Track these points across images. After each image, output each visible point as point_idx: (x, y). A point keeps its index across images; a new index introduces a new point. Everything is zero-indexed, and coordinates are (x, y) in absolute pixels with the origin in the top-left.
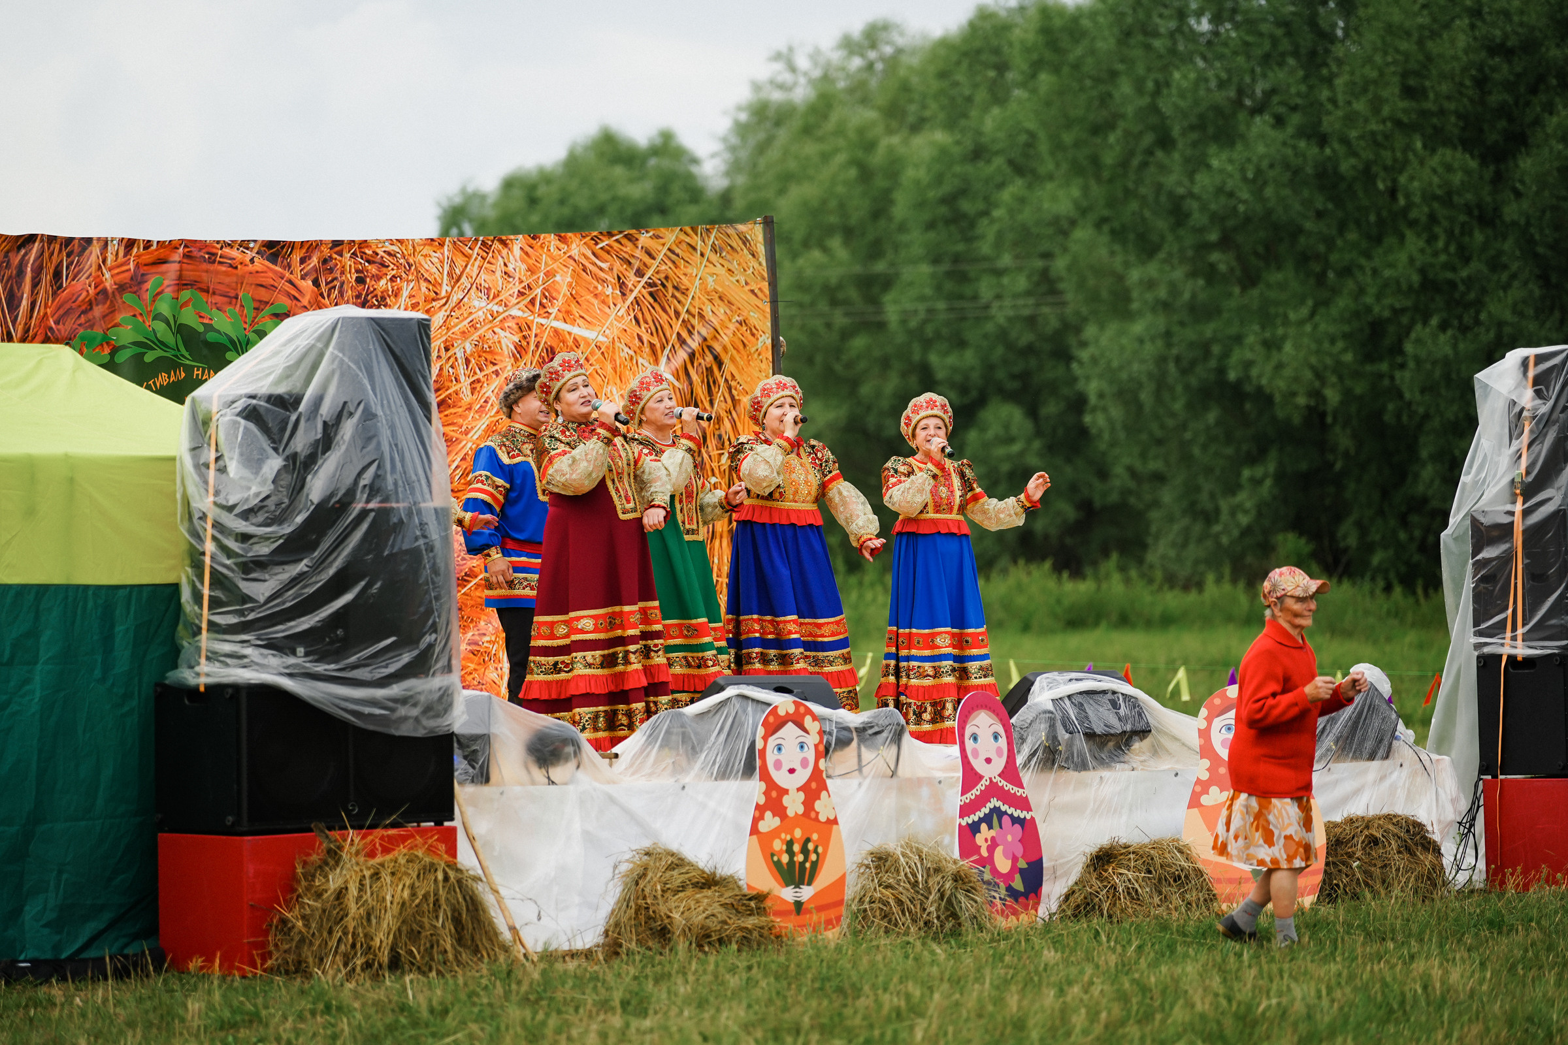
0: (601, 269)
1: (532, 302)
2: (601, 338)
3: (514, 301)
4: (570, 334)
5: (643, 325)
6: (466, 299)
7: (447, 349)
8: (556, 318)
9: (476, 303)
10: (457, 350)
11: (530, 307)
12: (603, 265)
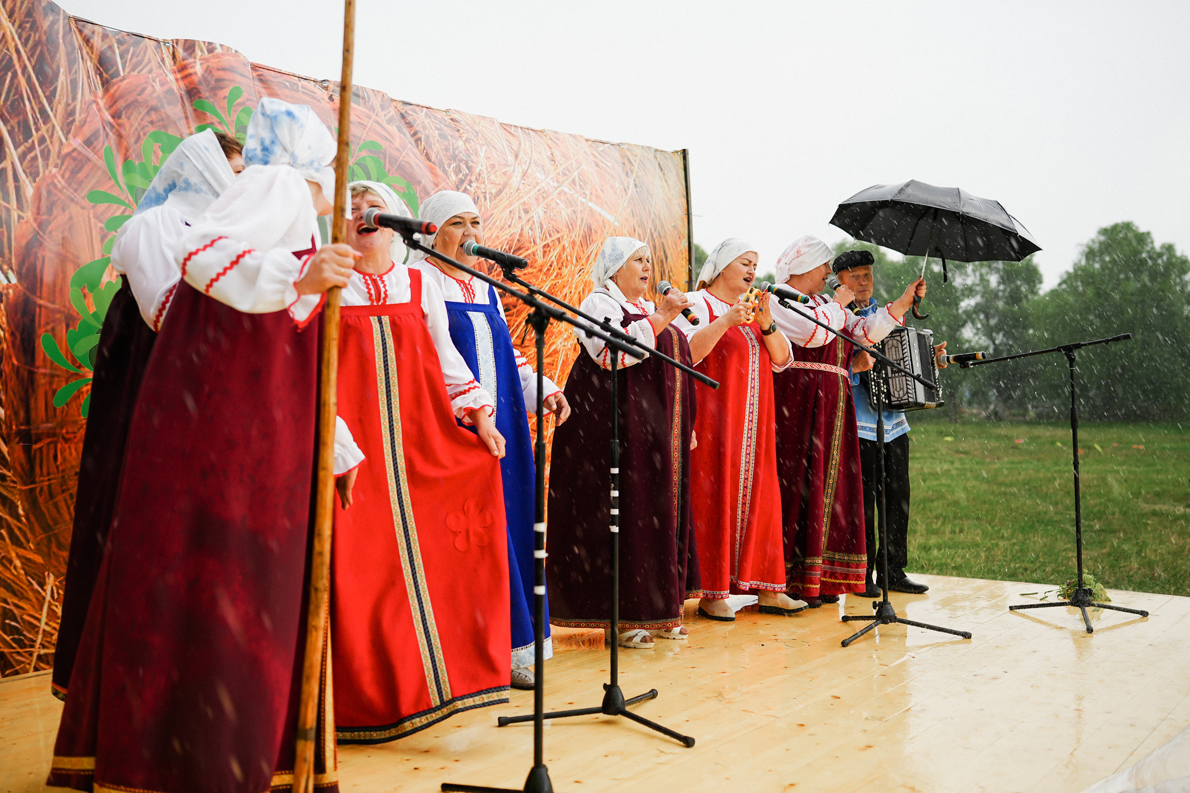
0: (608, 166)
1: (573, 181)
2: (616, 224)
3: (562, 179)
4: (600, 215)
5: (636, 218)
6: (530, 171)
7: (526, 212)
8: (590, 200)
9: (538, 175)
10: (533, 214)
11: (573, 186)
12: (609, 164)
